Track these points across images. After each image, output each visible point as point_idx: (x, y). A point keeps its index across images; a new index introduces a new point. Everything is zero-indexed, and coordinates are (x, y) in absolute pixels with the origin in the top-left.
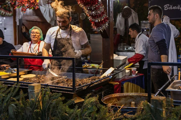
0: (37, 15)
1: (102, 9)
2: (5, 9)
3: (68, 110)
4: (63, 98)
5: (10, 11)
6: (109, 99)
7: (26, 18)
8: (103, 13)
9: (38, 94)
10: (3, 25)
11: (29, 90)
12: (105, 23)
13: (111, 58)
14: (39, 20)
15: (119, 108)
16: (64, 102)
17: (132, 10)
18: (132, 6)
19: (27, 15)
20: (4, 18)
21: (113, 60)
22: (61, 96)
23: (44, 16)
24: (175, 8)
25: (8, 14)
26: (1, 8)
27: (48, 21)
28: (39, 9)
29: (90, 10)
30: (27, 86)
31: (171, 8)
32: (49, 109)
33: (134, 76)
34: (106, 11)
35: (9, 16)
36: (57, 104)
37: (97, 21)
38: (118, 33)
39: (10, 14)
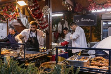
0: (19, 23)
1: (45, 20)
2: (3, 20)
3: (20, 69)
4: (19, 63)
5: (5, 20)
6: (45, 64)
7: (14, 24)
8: (45, 22)
9: (9, 61)
10: (2, 27)
11: (4, 59)
12: (47, 27)
13: (50, 44)
14: (20, 25)
15: (44, 68)
16: (19, 65)
17: (65, 21)
18: (66, 19)
19: (14, 23)
20: (2, 24)
21: (51, 45)
22: (17, 62)
23: (23, 23)
24: (86, 20)
25: (4, 22)
26: (1, 19)
27: (25, 26)
28: (20, 20)
29: (39, 21)
30: (3, 57)
31: (84, 20)
32: (12, 68)
33: (62, 53)
34: (48, 22)
35: (4, 23)
36: (16, 66)
37: (42, 26)
38: (59, 32)
39: (5, 22)
